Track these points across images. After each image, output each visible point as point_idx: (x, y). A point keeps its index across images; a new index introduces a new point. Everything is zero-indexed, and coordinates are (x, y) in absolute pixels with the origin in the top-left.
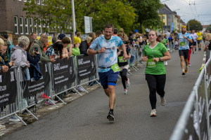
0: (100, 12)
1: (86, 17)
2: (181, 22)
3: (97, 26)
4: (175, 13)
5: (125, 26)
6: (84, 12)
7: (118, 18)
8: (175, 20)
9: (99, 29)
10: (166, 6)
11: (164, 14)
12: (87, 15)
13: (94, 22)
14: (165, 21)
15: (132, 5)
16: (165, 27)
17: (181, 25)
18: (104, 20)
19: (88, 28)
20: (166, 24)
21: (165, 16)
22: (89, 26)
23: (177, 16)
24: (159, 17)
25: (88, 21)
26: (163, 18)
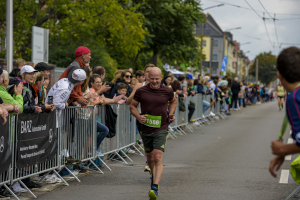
0: (67, 20)
1: (36, 29)
2: (241, 55)
3: (60, 50)
4: (229, 35)
5: (122, 55)
6: (33, 17)
7: (108, 36)
8: (229, 52)
9: (63, 57)
10: (210, 17)
11: (207, 34)
12: (39, 25)
13: (53, 42)
14: (206, 51)
15: (139, 10)
16: (207, 64)
17: (240, 62)
18: (74, 39)
19: (39, 53)
20: (208, 59)
21: (208, 40)
22: (42, 50)
23: (233, 43)
24: (196, 42)
25: (40, 37)
26: (203, 43)
